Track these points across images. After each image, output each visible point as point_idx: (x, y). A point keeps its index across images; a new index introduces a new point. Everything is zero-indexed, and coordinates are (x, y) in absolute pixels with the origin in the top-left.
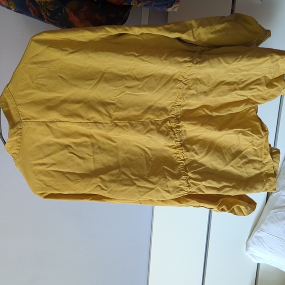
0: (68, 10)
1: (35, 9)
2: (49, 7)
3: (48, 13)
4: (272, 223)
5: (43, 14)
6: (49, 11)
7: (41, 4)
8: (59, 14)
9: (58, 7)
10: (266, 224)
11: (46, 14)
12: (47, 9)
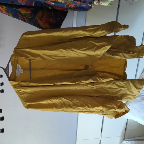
0: (37, 18)
1: (22, 17)
2: (28, 16)
3: (28, 19)
4: (134, 103)
5: (26, 19)
6: (28, 18)
7: (24, 14)
8: (33, 20)
9: (32, 16)
10: (132, 103)
11: (27, 20)
12: (27, 17)
